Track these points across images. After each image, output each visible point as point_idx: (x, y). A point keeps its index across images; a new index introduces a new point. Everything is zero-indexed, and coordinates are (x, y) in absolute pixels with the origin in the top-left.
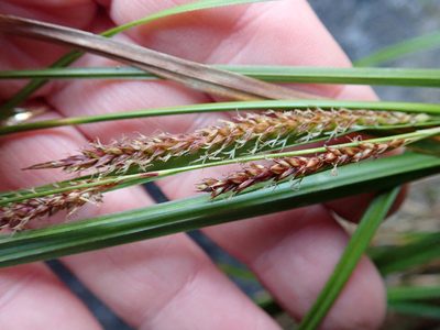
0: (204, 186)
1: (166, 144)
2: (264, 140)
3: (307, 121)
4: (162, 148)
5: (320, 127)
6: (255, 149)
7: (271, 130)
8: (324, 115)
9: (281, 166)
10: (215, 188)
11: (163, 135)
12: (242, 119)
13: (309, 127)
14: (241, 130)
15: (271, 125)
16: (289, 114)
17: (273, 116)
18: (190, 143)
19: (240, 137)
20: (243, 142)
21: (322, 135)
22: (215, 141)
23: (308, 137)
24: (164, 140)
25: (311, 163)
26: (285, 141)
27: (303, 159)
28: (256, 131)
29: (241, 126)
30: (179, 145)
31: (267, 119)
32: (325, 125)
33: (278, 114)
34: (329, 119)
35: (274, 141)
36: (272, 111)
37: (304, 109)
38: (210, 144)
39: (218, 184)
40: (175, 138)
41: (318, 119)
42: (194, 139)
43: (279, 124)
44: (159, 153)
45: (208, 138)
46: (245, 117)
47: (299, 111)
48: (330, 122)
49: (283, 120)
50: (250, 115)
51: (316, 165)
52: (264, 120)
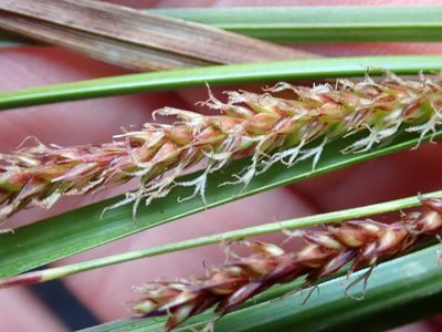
0: (147, 306)
1: (48, 169)
2: (272, 151)
3: (366, 102)
4: (39, 179)
5: (395, 116)
6: (251, 173)
7: (284, 126)
8: (403, 90)
9: (322, 248)
10: (174, 309)
11: (41, 148)
12: (218, 105)
13: (370, 118)
14: (217, 129)
15: (285, 115)
16: (324, 89)
17: (288, 95)
18: (104, 165)
19: (216, 146)
20: (223, 157)
21: (402, 135)
22: (159, 158)
23: (369, 141)
24: (44, 159)
25: (389, 238)
26: (318, 150)
27: (371, 227)
28: (250, 132)
29: (217, 120)
30: (80, 169)
31: (275, 102)
32: (407, 110)
33: (299, 91)
34: (414, 97)
35: (294, 152)
36: (287, 86)
37: (356, 76)
38: (148, 166)
39: (181, 299)
40: (69, 154)
41: (391, 98)
42: (113, 154)
43: (301, 113)
44: (35, 189)
45: (143, 152)
46: (224, 99)
47: (346, 83)
48: (417, 105)
49: (312, 104)
50: (236, 97)
51: (402, 242)
52: (268, 104)
